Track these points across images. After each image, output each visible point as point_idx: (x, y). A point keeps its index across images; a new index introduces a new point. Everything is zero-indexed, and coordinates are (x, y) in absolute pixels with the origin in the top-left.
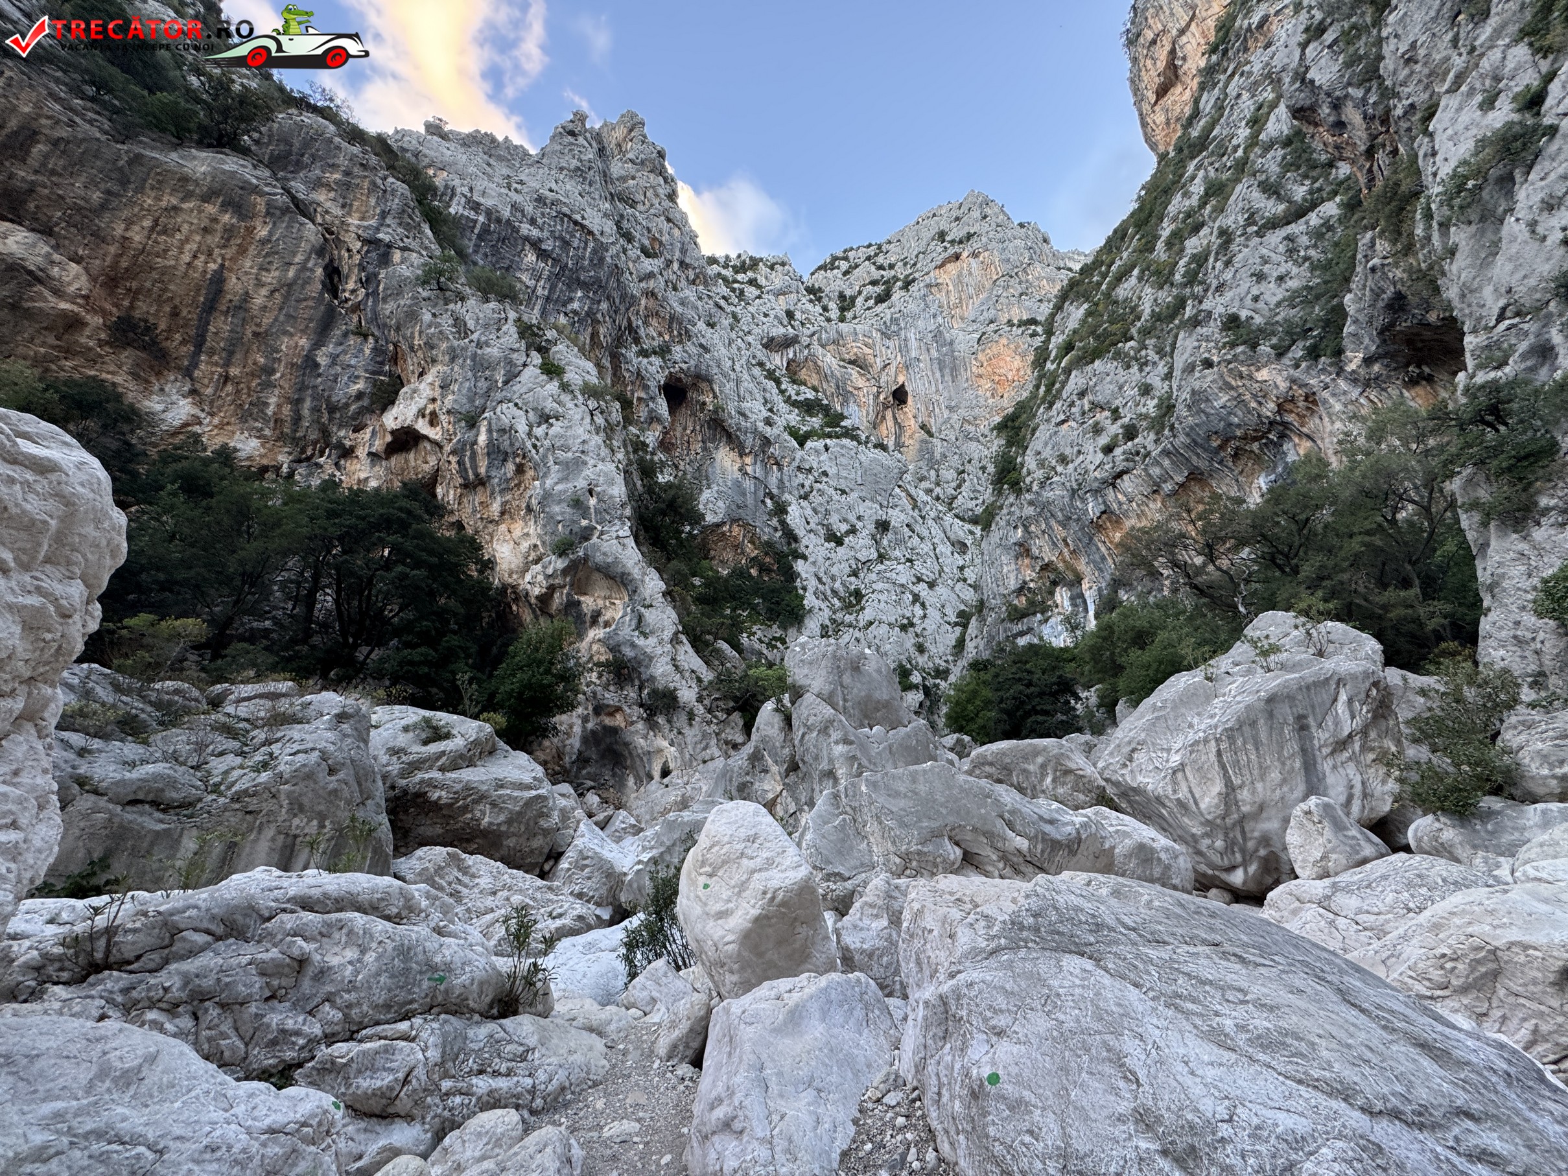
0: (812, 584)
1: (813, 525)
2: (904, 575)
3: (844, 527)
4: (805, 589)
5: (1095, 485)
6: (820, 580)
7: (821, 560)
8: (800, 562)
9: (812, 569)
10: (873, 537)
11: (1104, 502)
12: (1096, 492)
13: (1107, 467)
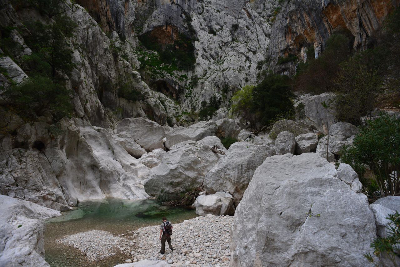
0: (200, 52)
1: (203, 26)
2: (243, 48)
3: (218, 27)
4: (197, 54)
6: (205, 50)
7: (206, 41)
8: (196, 42)
9: (201, 46)
10: (231, 31)
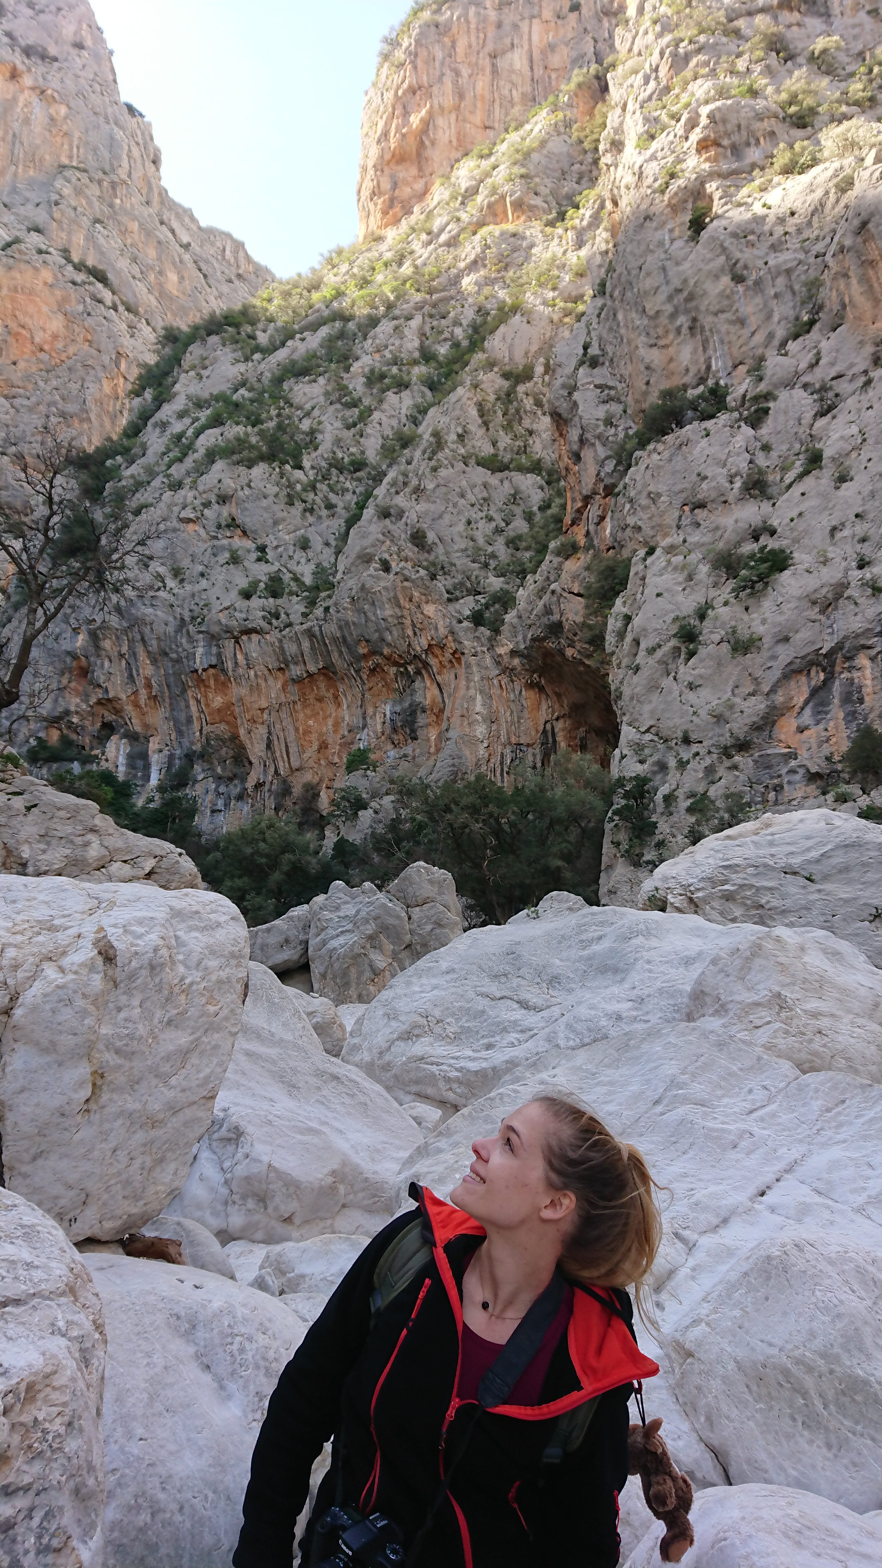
5: (215, 629)
11: (219, 655)
12: (213, 638)
13: (237, 615)
